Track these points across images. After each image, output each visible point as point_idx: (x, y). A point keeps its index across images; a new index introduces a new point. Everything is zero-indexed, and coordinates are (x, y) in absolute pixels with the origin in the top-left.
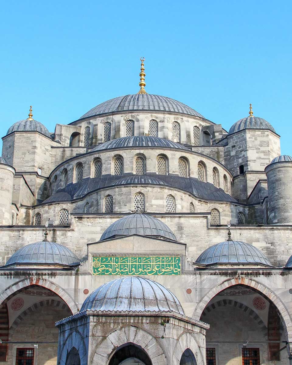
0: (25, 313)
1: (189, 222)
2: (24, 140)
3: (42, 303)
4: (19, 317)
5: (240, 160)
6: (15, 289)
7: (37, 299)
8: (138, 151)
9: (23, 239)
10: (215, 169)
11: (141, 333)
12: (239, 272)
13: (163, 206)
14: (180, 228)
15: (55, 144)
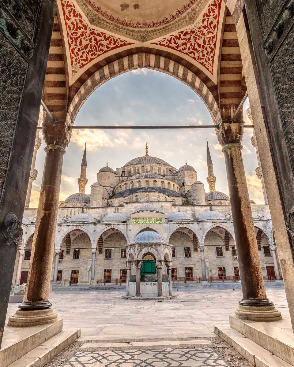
0: (108, 237)
1: (165, 204)
2: (105, 175)
3: (114, 233)
4: (106, 238)
5: (183, 181)
6: (106, 230)
7: (112, 232)
8: (146, 179)
9: (107, 211)
10: (174, 185)
11: (152, 249)
12: (183, 223)
13: (155, 199)
14: (162, 207)
15: (116, 175)
